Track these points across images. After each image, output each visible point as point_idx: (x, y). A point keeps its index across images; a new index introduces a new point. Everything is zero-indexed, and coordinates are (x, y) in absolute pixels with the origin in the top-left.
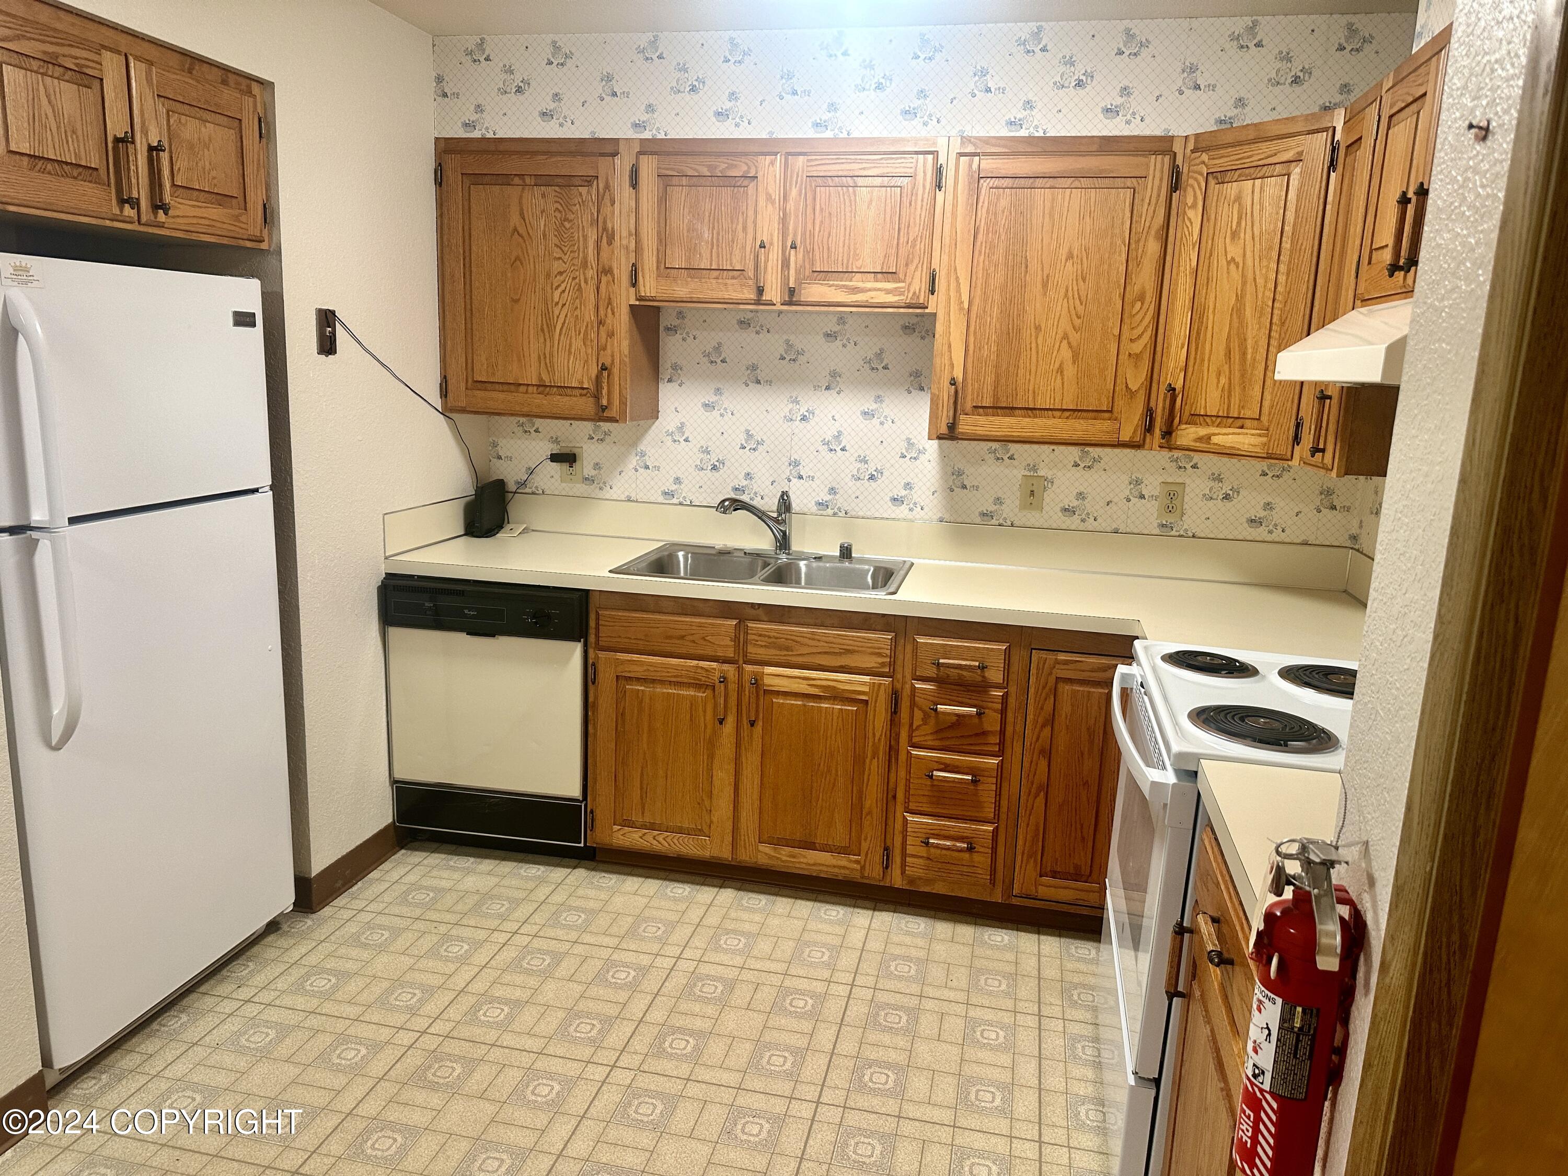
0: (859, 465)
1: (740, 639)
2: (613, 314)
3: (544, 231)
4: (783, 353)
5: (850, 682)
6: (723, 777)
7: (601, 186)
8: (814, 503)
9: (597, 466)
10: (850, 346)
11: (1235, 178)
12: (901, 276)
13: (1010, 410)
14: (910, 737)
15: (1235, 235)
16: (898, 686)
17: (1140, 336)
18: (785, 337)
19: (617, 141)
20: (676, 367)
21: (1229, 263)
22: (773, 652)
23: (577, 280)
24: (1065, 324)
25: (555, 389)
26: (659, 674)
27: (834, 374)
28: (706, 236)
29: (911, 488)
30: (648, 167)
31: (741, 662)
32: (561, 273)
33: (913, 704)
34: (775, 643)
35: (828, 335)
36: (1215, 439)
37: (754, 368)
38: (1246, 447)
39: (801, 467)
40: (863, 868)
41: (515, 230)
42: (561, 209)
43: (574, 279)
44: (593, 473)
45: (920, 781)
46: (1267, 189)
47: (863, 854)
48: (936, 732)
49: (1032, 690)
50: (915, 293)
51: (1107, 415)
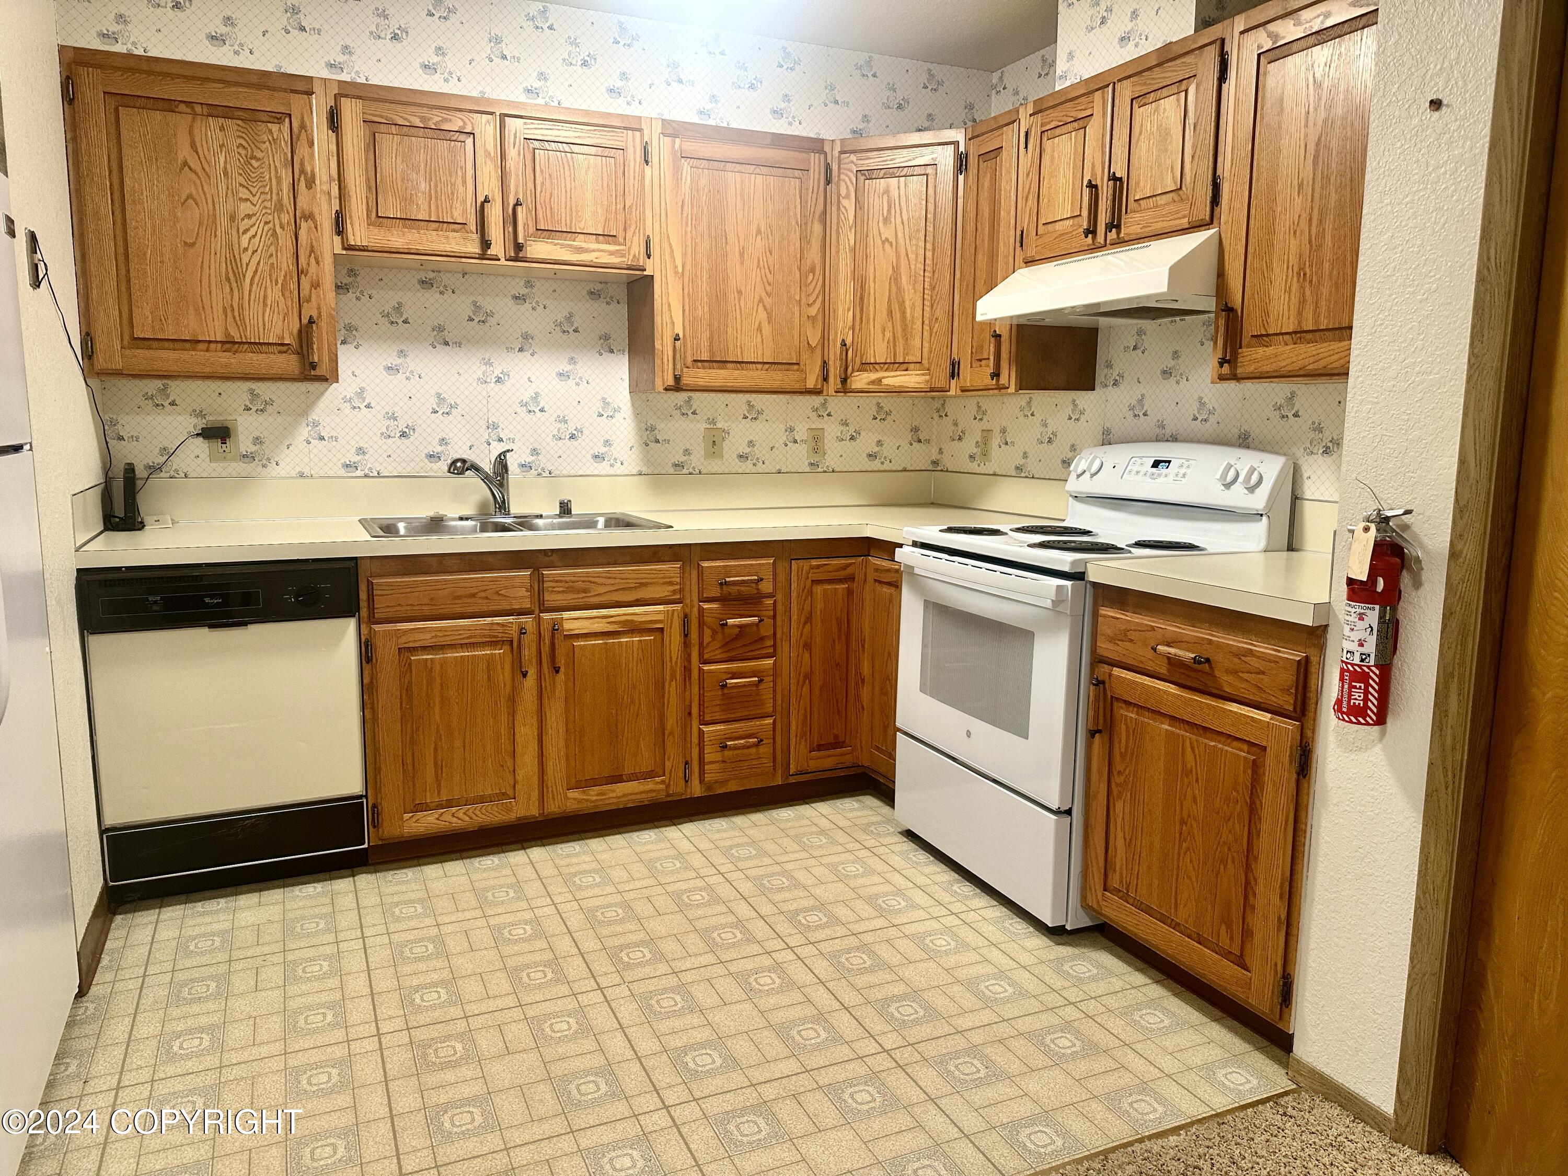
0: (559, 425)
1: (538, 588)
2: (318, 263)
3: (225, 168)
4: (471, 314)
5: (646, 614)
6: (526, 732)
7: (295, 125)
8: (516, 466)
9: (257, 441)
10: (540, 309)
11: (881, 175)
12: (621, 240)
13: (723, 363)
14: (701, 655)
15: (886, 220)
16: (688, 610)
17: (815, 301)
18: (472, 298)
19: (310, 79)
20: (349, 328)
21: (883, 242)
22: (570, 596)
23: (271, 225)
24: (760, 290)
25: (246, 346)
26: (447, 638)
27: (526, 337)
28: (423, 186)
29: (610, 445)
30: (350, 112)
31: (537, 611)
32: (249, 216)
33: (701, 624)
34: (572, 587)
35: (516, 298)
36: (885, 381)
37: (440, 329)
38: (912, 385)
39: (500, 429)
40: (668, 786)
41: (185, 164)
42: (246, 145)
43: (266, 223)
44: (253, 448)
45: (713, 693)
46: (910, 185)
47: (667, 772)
48: (724, 645)
49: (794, 595)
50: (635, 256)
51: (796, 367)
